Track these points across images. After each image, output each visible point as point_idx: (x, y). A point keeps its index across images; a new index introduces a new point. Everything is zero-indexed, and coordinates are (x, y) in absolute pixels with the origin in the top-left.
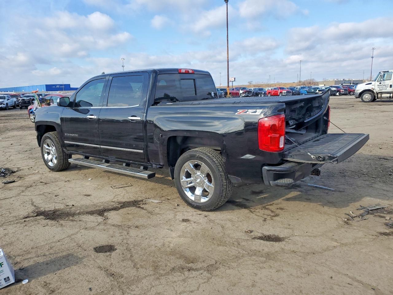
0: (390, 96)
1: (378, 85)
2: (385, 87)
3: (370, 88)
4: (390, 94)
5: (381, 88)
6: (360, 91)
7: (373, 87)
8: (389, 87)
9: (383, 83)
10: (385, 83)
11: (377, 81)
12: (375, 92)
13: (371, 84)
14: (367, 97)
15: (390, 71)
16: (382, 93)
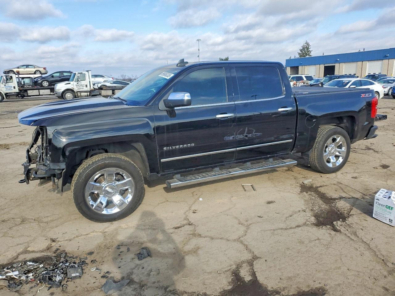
0: (87, 95)
1: (76, 85)
2: (82, 87)
3: (71, 88)
4: (87, 92)
5: (79, 88)
6: (62, 90)
7: (72, 86)
8: (85, 86)
9: (80, 83)
10: (81, 83)
11: (75, 82)
12: (75, 91)
13: (70, 83)
14: (69, 96)
15: (83, 73)
16: (81, 92)
